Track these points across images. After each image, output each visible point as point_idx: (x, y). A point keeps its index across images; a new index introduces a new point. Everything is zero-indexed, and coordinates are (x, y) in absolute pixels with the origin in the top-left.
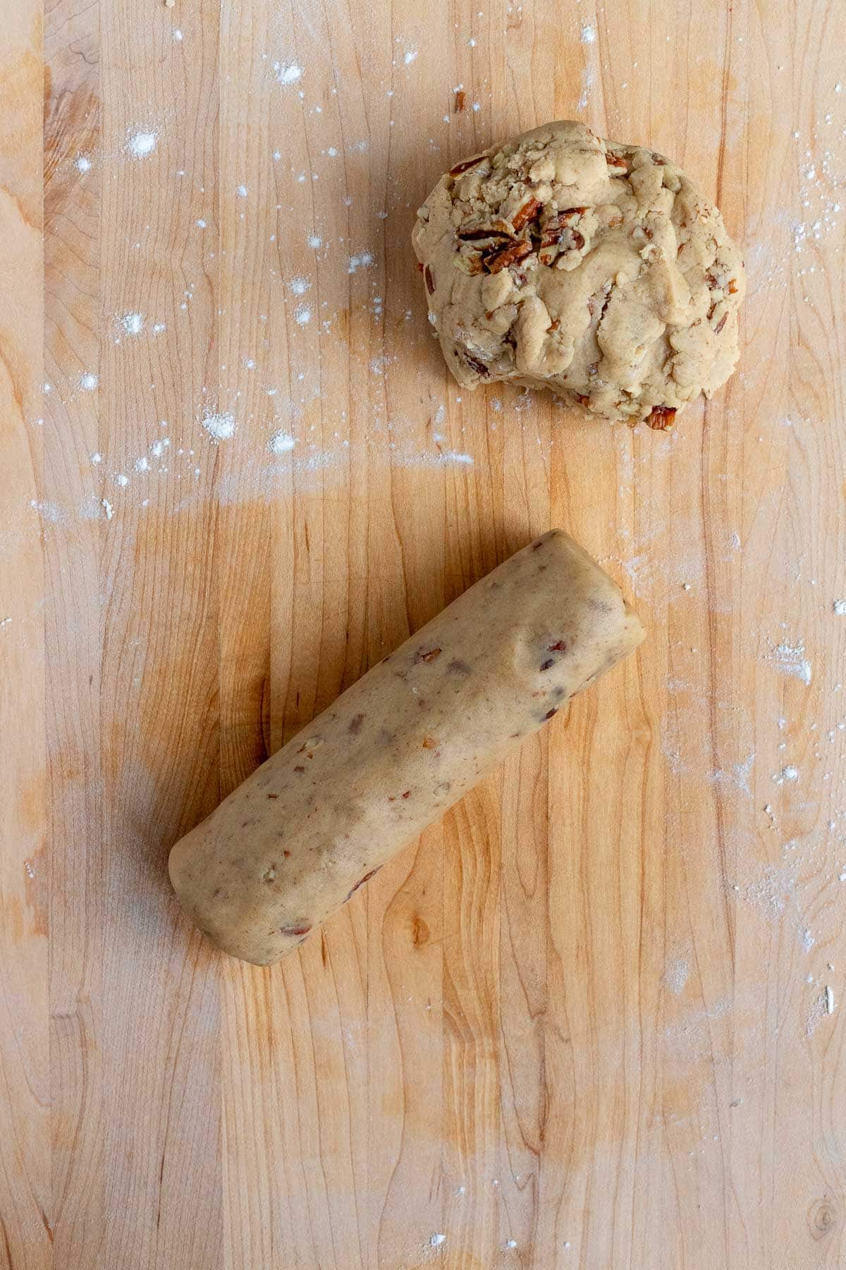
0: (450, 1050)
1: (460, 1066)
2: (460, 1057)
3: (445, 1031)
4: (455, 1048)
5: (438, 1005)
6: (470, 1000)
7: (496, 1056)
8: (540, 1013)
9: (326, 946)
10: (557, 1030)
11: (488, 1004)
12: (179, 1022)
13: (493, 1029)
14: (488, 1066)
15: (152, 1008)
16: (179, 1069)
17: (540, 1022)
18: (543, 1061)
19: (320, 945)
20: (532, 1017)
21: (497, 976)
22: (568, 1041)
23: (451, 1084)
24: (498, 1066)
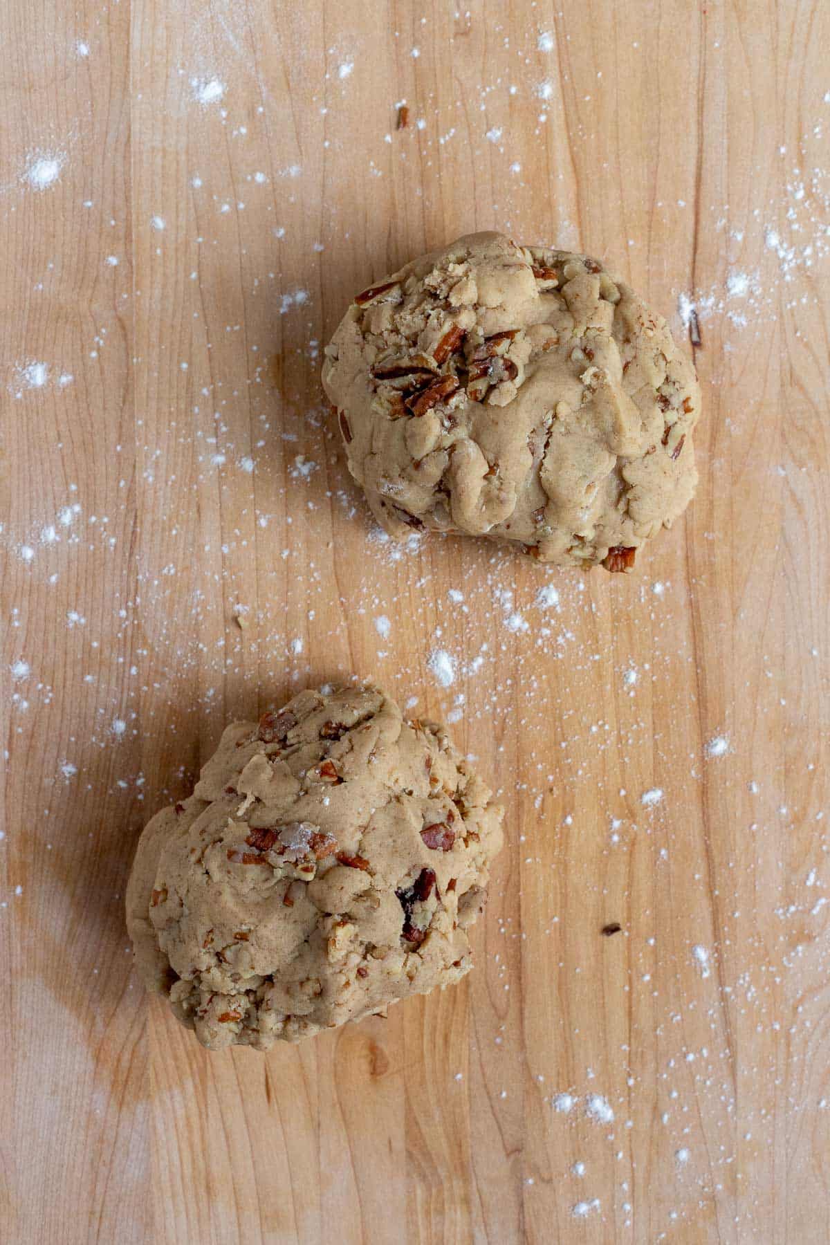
0: (415, 1195)
1: (427, 1213)
2: (428, 1203)
3: (408, 1175)
4: (420, 1192)
5: (399, 1144)
6: (436, 1135)
7: (466, 1201)
8: (515, 1150)
9: (270, 1080)
10: (535, 1170)
11: (458, 1145)
12: (104, 1171)
13: (463, 1169)
14: (459, 1213)
15: (72, 1156)
16: (106, 1223)
17: (516, 1161)
18: (522, 1205)
19: (263, 1079)
20: (508, 1155)
21: (466, 1108)
22: (550, 1181)
23: (416, 1235)
24: (470, 1213)
